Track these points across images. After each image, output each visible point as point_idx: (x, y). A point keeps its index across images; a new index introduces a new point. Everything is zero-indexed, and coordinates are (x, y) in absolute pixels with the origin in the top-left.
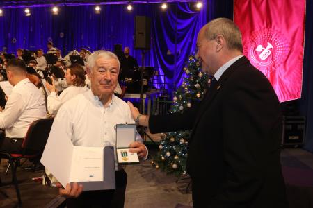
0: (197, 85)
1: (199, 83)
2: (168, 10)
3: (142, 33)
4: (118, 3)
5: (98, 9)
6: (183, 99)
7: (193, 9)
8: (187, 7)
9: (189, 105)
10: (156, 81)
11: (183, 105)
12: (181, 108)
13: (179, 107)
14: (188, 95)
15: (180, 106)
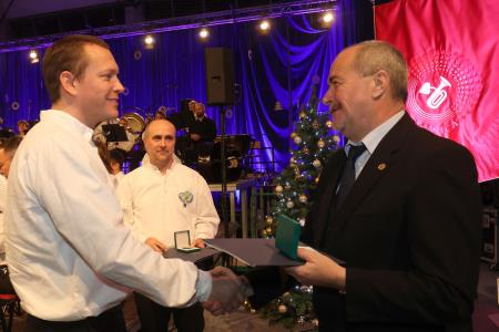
0: (316, 163)
1: (320, 159)
2: (272, 30)
3: (219, 78)
4: (184, 27)
5: (149, 41)
6: (292, 190)
7: (318, 25)
8: (306, 23)
9: (303, 198)
10: (258, 159)
11: (293, 199)
12: (290, 204)
13: (285, 203)
14: (300, 182)
15: (287, 201)
